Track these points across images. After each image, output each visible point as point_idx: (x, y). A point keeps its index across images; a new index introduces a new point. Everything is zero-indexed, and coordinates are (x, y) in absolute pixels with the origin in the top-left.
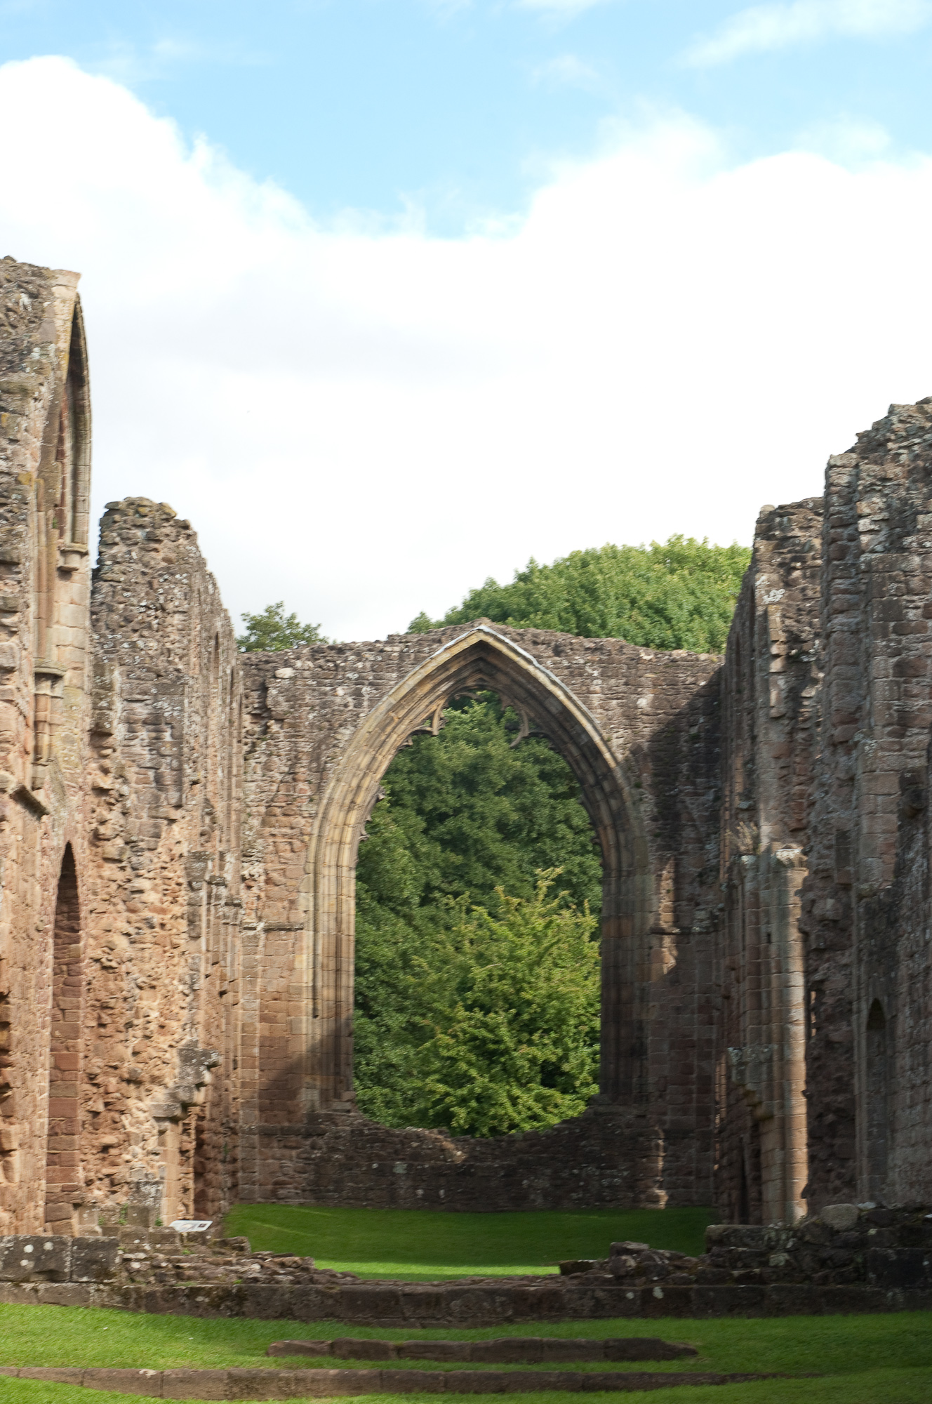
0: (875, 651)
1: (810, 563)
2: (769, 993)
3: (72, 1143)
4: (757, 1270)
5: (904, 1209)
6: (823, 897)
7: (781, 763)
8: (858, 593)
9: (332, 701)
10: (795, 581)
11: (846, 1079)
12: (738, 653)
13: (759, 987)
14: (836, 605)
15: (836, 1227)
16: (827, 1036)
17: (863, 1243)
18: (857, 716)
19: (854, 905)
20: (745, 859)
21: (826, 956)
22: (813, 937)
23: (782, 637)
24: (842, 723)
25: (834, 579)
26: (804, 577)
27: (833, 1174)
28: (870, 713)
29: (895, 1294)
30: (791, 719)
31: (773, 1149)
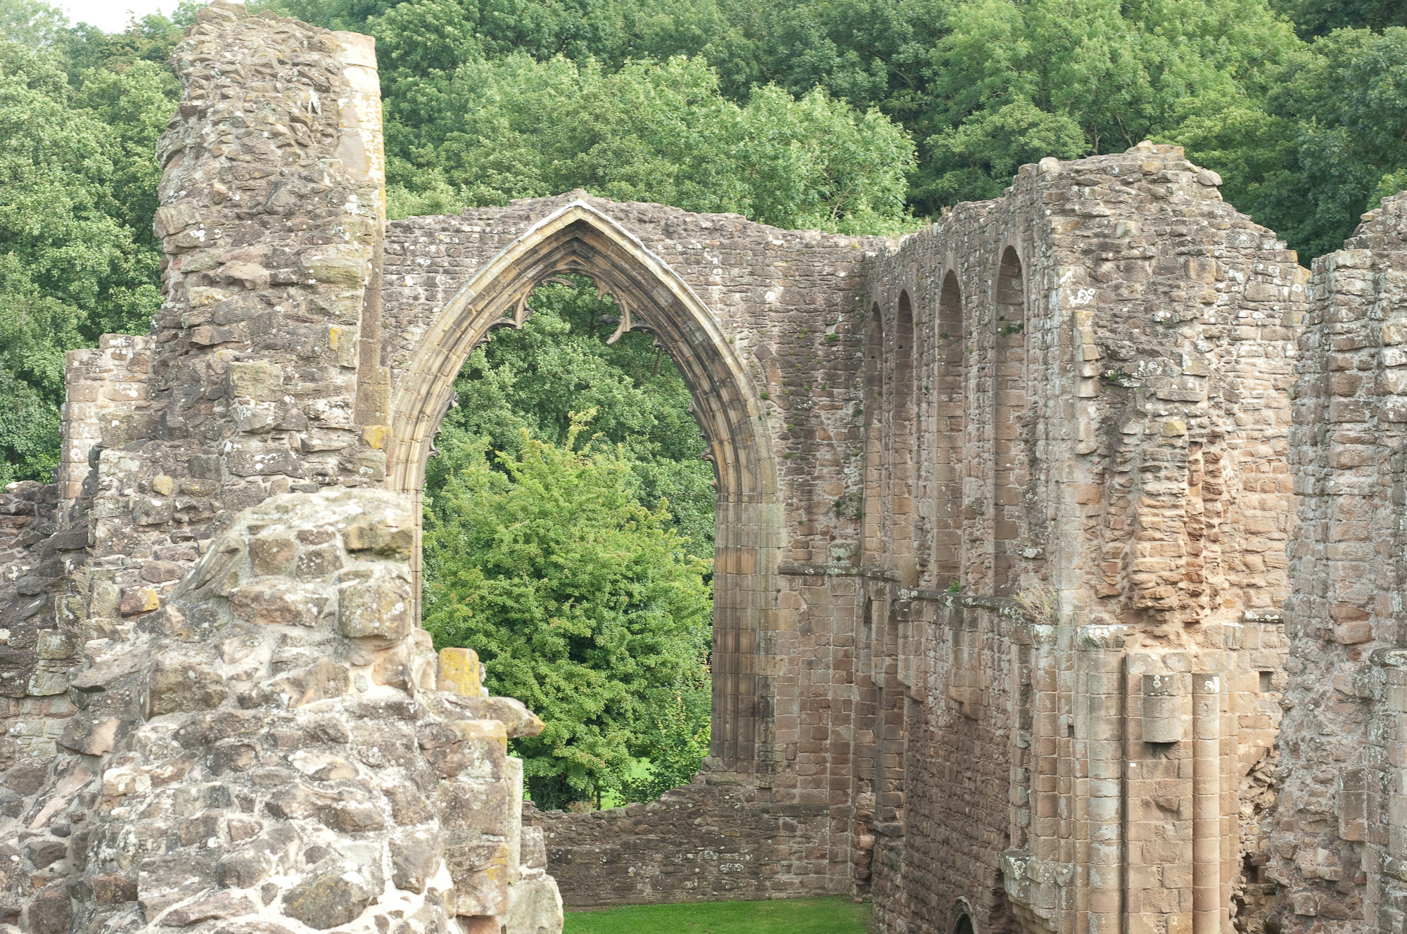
1: (1125, 253)
2: (1069, 801)
7: (1089, 511)
9: (400, 293)
10: (1106, 276)
13: (1054, 788)
20: (1040, 628)
23: (1094, 353)
26: (1118, 271)
30: (1105, 457)
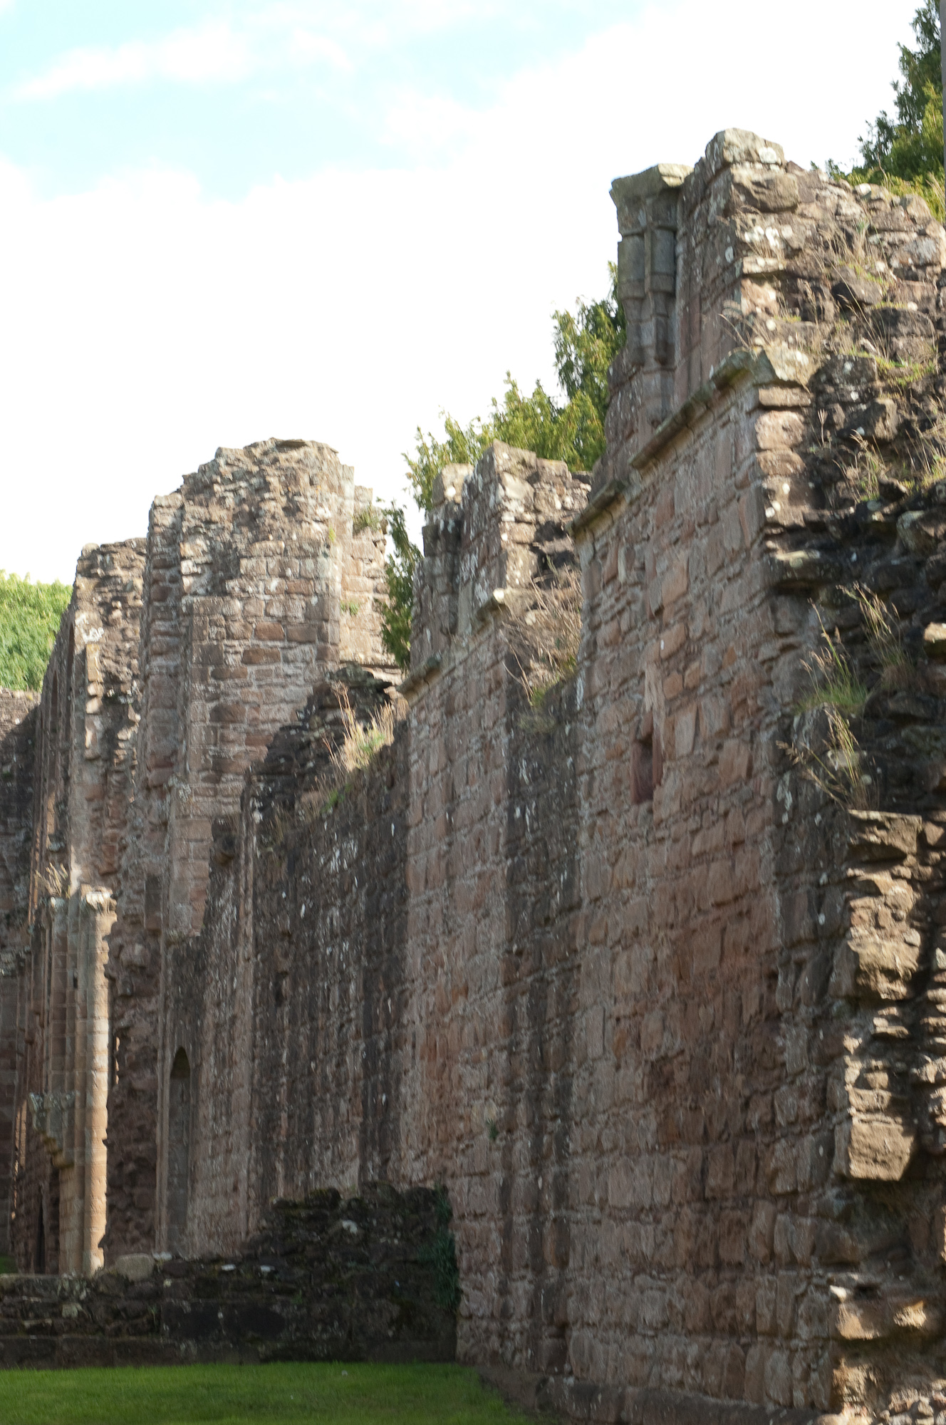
0: (192, 694)
1: (131, 602)
2: (73, 1040)
4: (49, 1322)
5: (201, 1261)
6: (132, 943)
7: (95, 805)
8: (178, 635)
10: (115, 621)
11: (148, 1127)
12: (55, 692)
13: (63, 1031)
14: (156, 647)
15: (131, 1278)
16: (130, 1084)
17: (158, 1294)
18: (173, 760)
19: (162, 951)
20: (53, 901)
21: (132, 1002)
22: (119, 983)
23: (100, 677)
24: (157, 766)
25: (153, 620)
26: (125, 617)
27: (131, 1225)
28: (185, 758)
29: (188, 1346)
30: (105, 761)
31: (72, 1198)
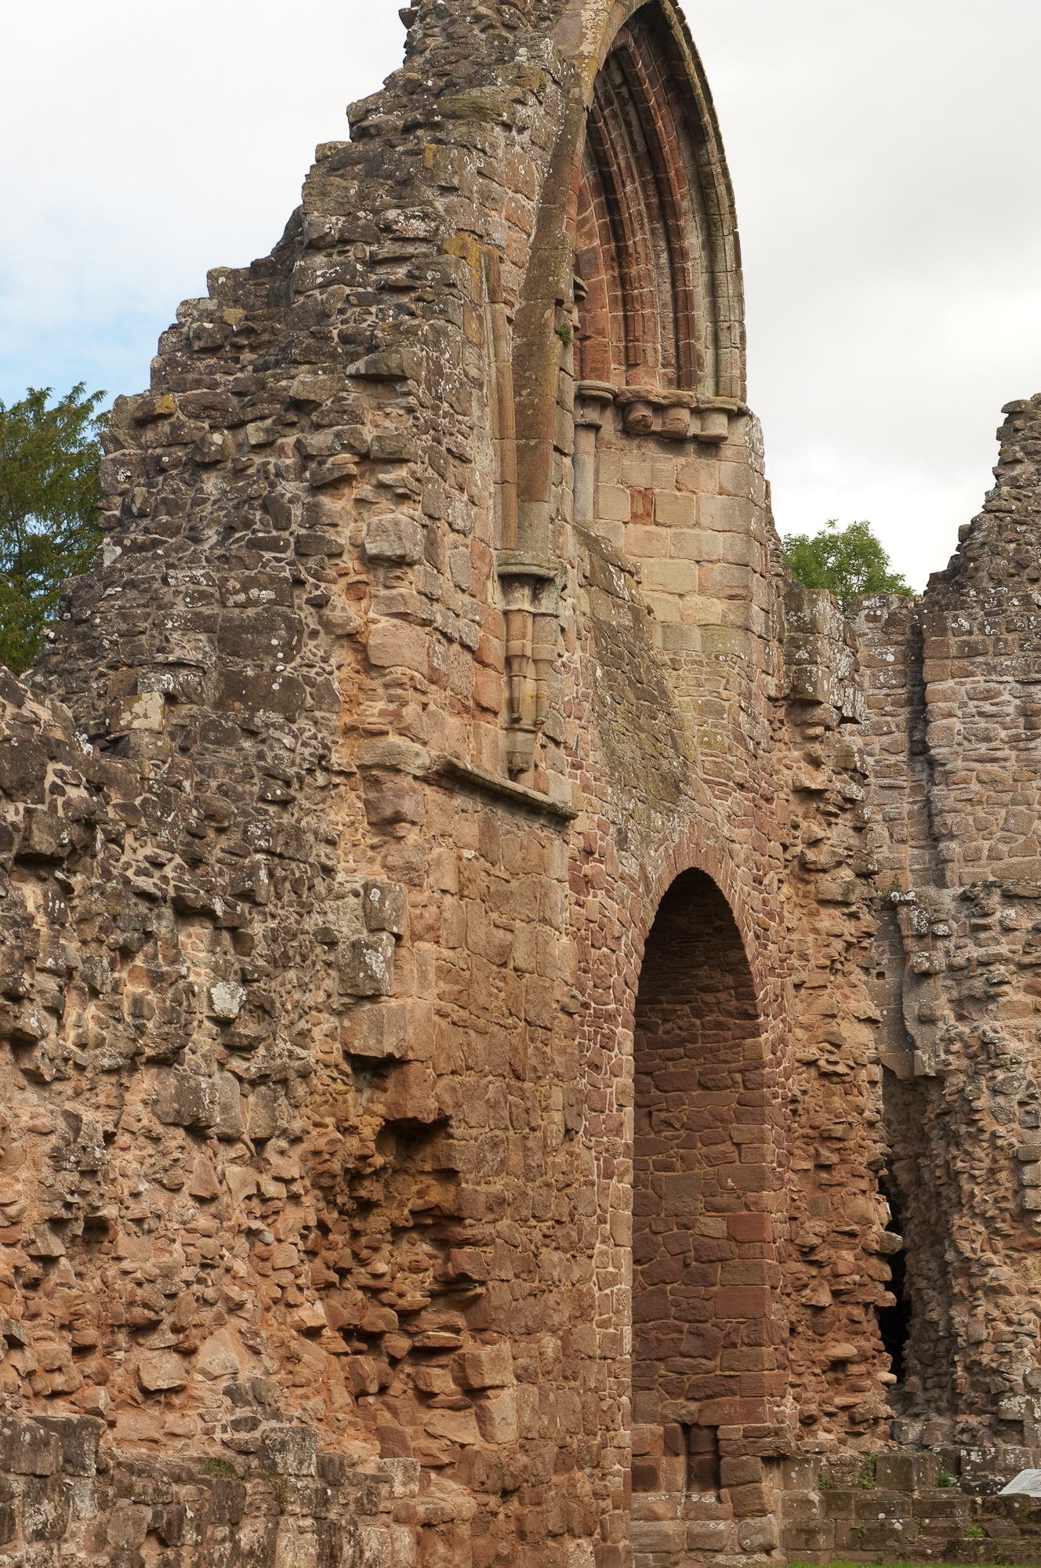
3: (759, 1359)
